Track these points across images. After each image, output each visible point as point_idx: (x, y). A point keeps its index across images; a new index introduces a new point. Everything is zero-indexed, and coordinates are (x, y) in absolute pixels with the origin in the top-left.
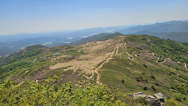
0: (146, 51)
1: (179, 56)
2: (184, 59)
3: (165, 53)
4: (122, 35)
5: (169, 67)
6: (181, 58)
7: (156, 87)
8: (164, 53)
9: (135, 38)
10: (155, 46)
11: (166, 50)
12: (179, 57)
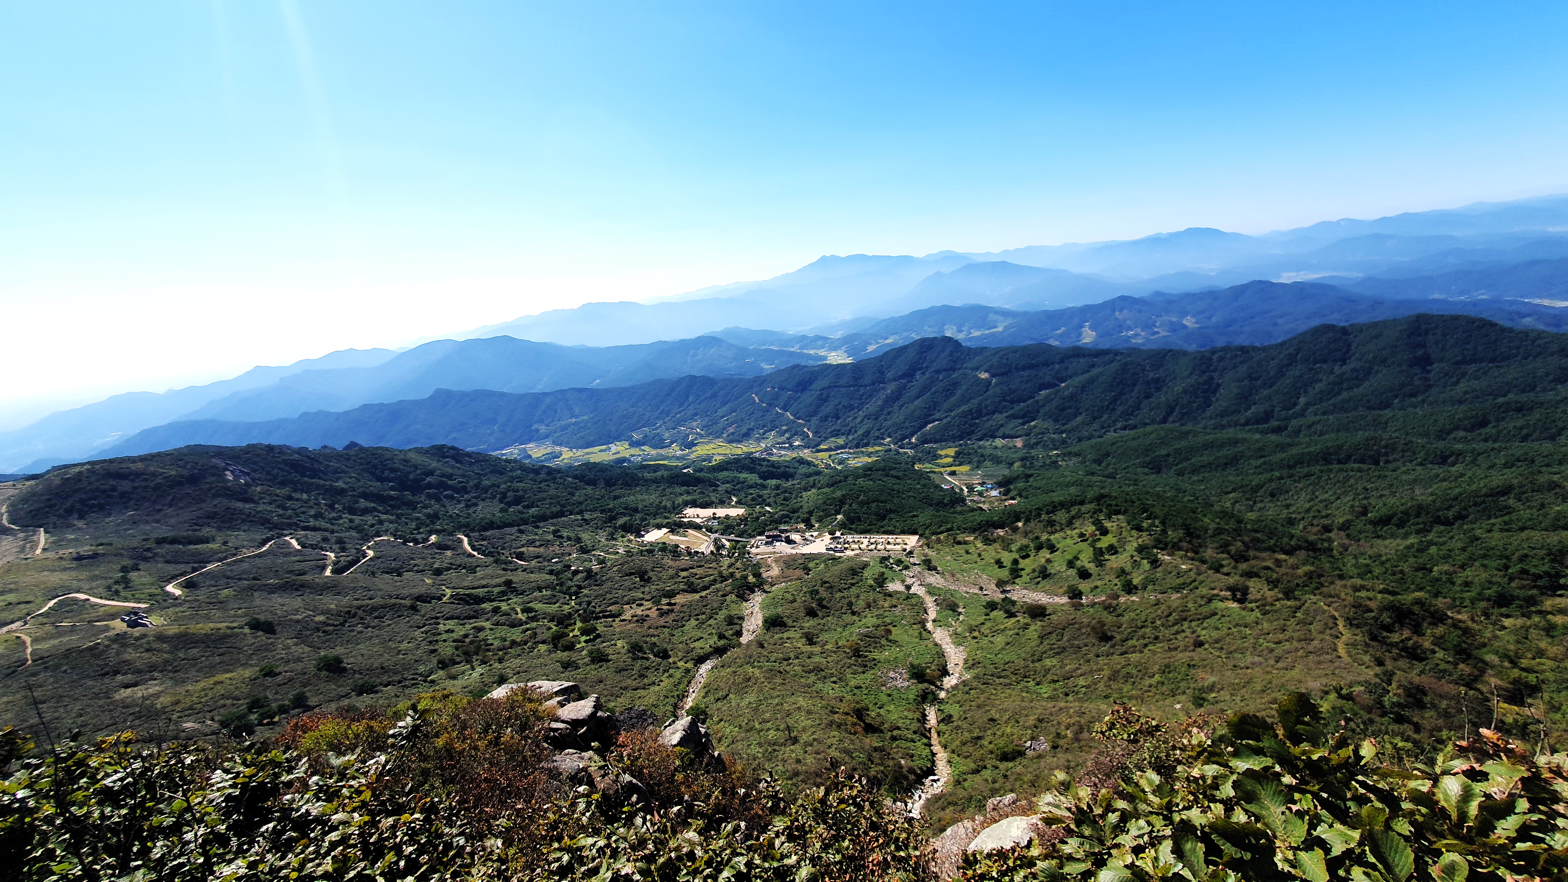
0: (238, 543)
1: (429, 510)
2: (451, 516)
3: (357, 519)
6: (437, 516)
8: (351, 521)
10: (290, 498)
11: (357, 502)
12: (429, 516)
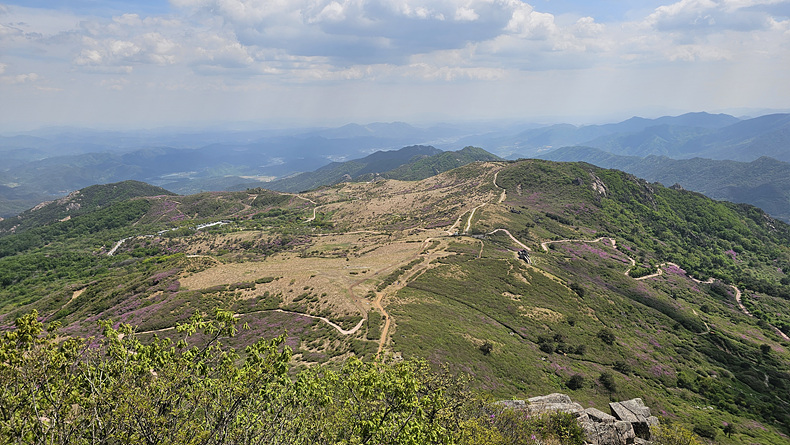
0: (584, 232)
2: (733, 268)
3: (660, 243)
4: (490, 158)
7: (617, 378)
8: (655, 242)
9: (545, 176)
10: (622, 212)
11: (665, 230)
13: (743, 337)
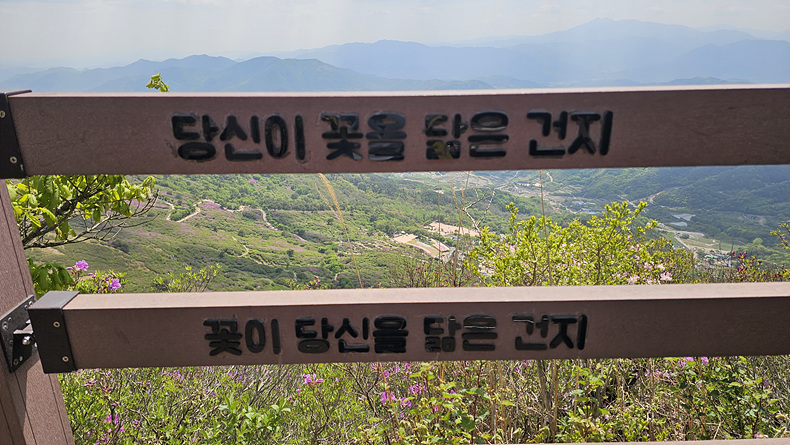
5: (215, 230)
6: (246, 191)
13: (274, 248)
